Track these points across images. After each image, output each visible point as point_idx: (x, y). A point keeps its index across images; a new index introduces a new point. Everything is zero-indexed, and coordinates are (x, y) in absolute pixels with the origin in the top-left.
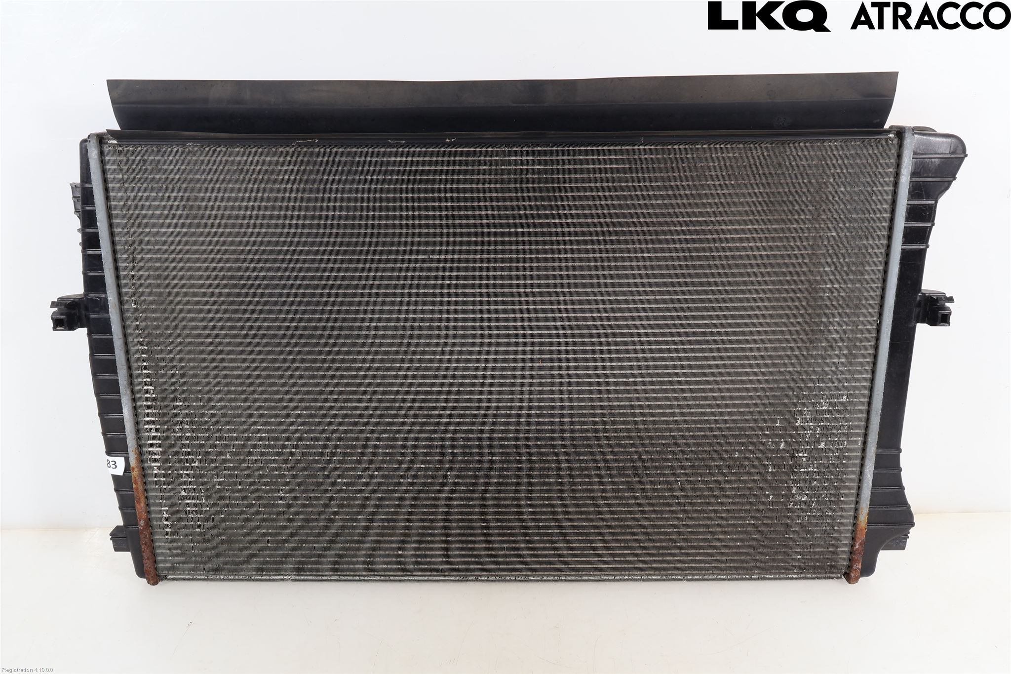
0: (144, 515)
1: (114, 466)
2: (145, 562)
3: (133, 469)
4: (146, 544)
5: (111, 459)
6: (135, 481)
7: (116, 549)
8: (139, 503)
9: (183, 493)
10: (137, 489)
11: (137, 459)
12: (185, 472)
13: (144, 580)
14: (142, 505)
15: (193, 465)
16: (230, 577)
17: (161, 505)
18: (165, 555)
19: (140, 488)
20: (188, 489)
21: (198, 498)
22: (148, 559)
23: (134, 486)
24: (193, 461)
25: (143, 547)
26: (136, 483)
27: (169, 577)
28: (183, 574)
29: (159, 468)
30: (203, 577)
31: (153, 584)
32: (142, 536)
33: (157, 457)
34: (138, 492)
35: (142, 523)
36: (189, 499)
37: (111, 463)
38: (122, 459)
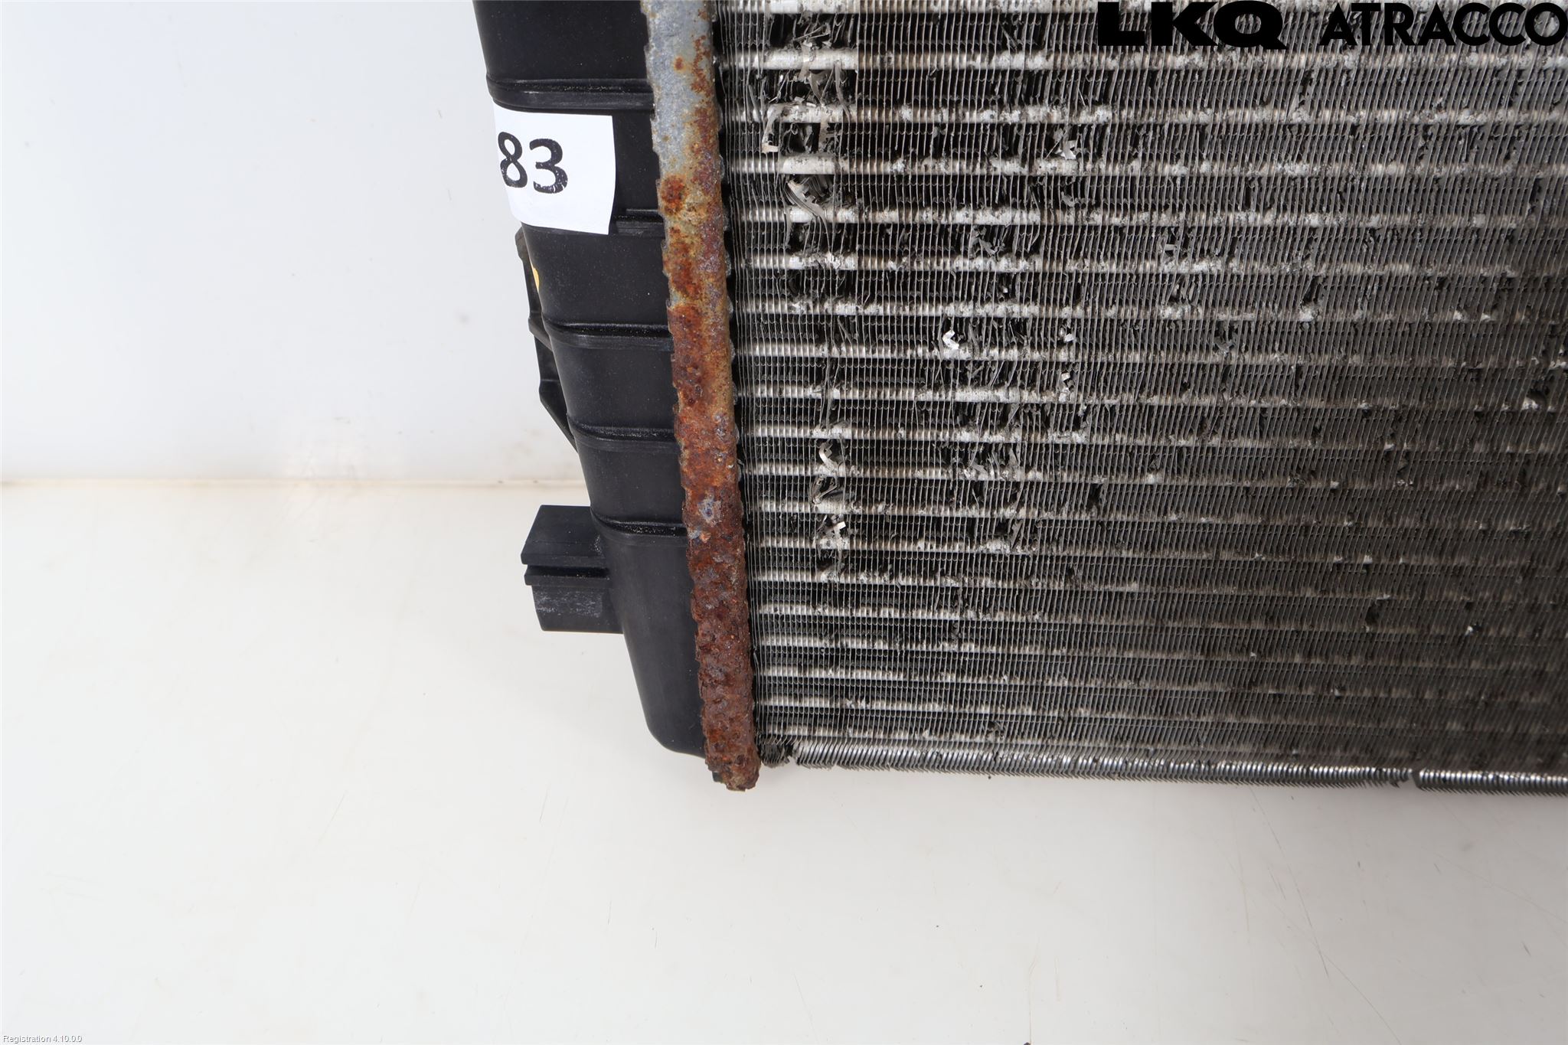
0: (724, 470)
1: (548, 178)
2: (707, 694)
3: (676, 193)
4: (720, 613)
5: (528, 125)
6: (686, 270)
7: (549, 622)
8: (700, 401)
9: (951, 349)
10: (692, 320)
11: (701, 119)
12: (986, 217)
13: (695, 766)
14: (719, 411)
15: (1044, 167)
16: (1107, 761)
17: (808, 412)
18: (806, 659)
19: (714, 313)
20: (978, 323)
21: (1031, 376)
22: (728, 681)
23: (677, 302)
24: (1046, 140)
25: (705, 626)
26: (687, 282)
27: (807, 748)
28: (887, 742)
29: (819, 188)
30: (973, 754)
31: (742, 788)
32: (705, 579)
33: (816, 114)
34: (698, 341)
35: (708, 511)
36: (980, 382)
37: (531, 158)
38: (602, 127)
